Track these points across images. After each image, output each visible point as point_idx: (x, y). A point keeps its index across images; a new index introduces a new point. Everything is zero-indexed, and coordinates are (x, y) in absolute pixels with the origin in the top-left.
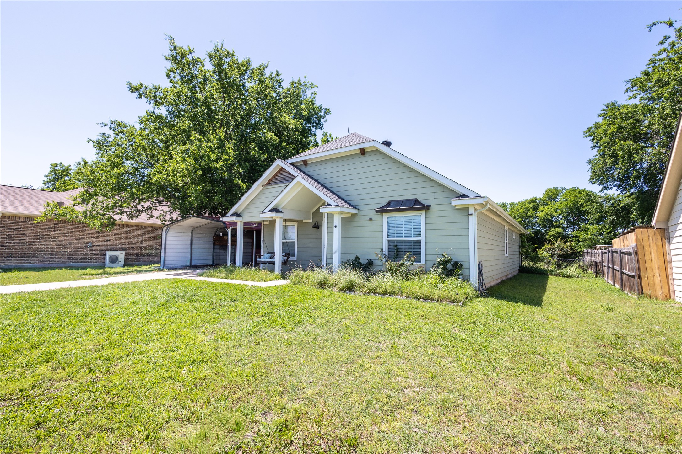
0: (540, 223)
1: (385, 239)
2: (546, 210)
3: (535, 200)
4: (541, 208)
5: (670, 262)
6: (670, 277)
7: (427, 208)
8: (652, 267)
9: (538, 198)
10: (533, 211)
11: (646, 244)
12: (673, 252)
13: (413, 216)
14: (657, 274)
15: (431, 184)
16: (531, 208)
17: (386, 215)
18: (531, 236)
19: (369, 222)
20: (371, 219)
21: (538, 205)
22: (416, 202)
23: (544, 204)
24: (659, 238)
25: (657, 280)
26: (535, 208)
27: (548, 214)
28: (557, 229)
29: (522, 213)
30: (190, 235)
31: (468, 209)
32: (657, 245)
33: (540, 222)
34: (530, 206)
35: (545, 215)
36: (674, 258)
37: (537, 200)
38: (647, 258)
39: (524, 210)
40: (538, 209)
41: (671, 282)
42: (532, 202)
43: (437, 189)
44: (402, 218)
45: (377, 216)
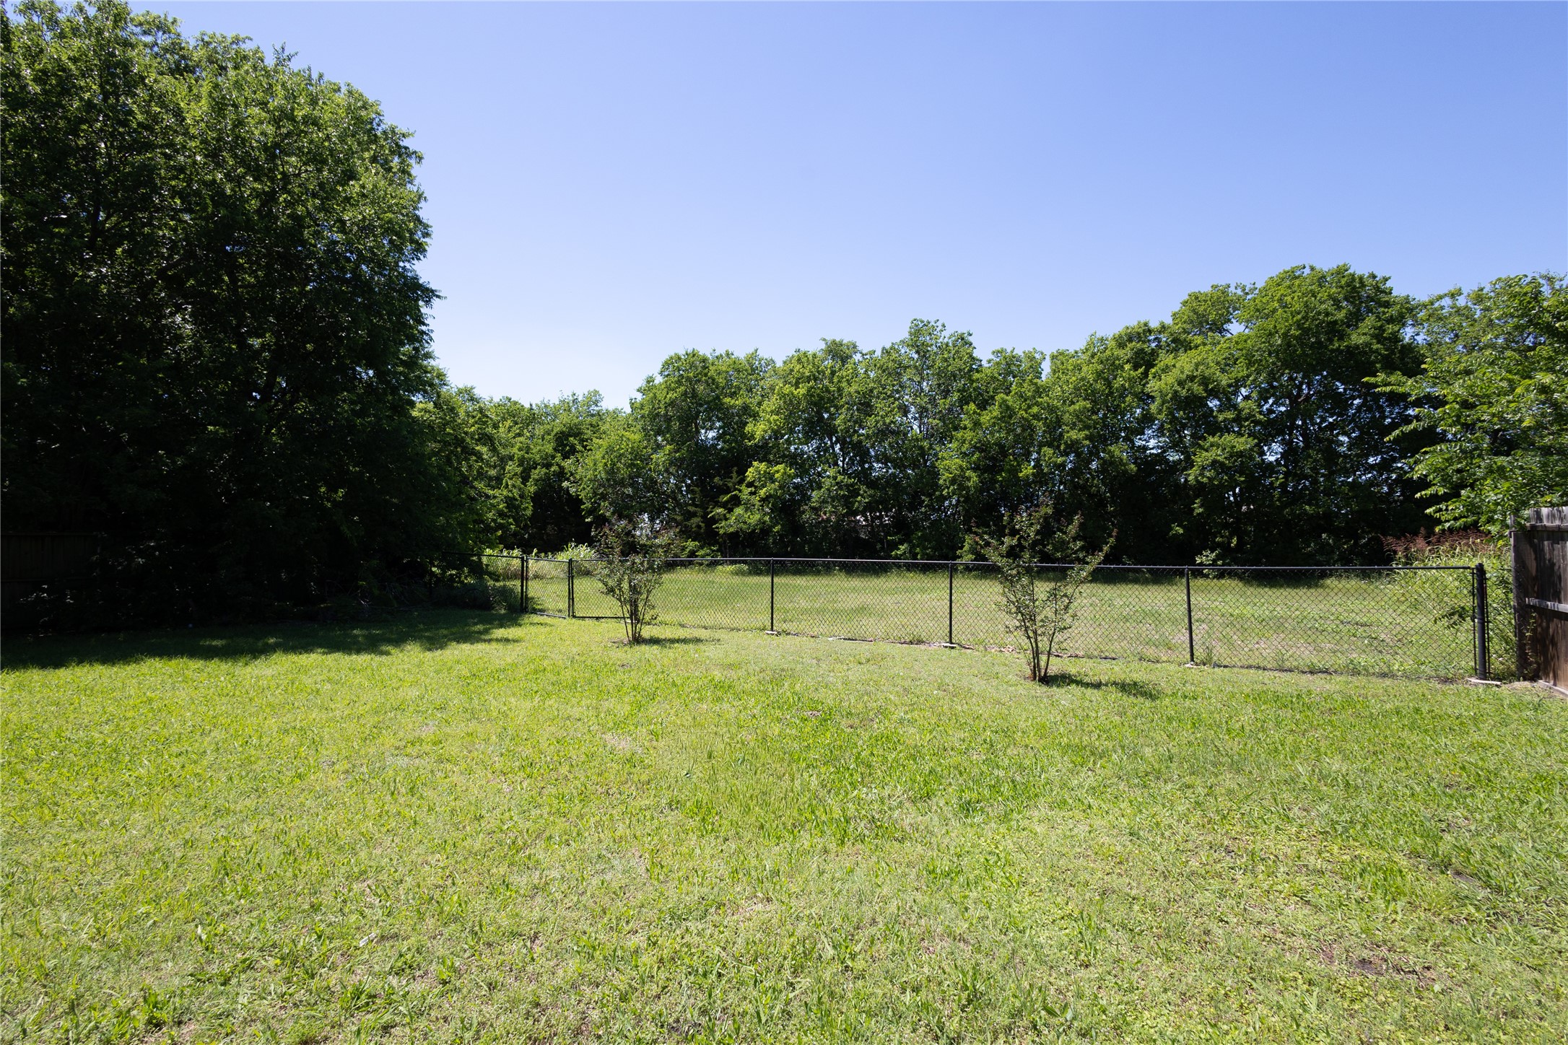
0: (1162, 417)
2: (1185, 363)
3: (1144, 333)
4: (1165, 359)
9: (1154, 325)
10: (1135, 368)
16: (1128, 361)
18: (1125, 472)
21: (1154, 353)
23: (1179, 344)
26: (1145, 361)
27: (1192, 378)
28: (1228, 439)
29: (1091, 378)
33: (1160, 412)
34: (1126, 353)
35: (1181, 383)
37: (1150, 331)
39: (1100, 367)
40: (1153, 366)
42: (1130, 340)
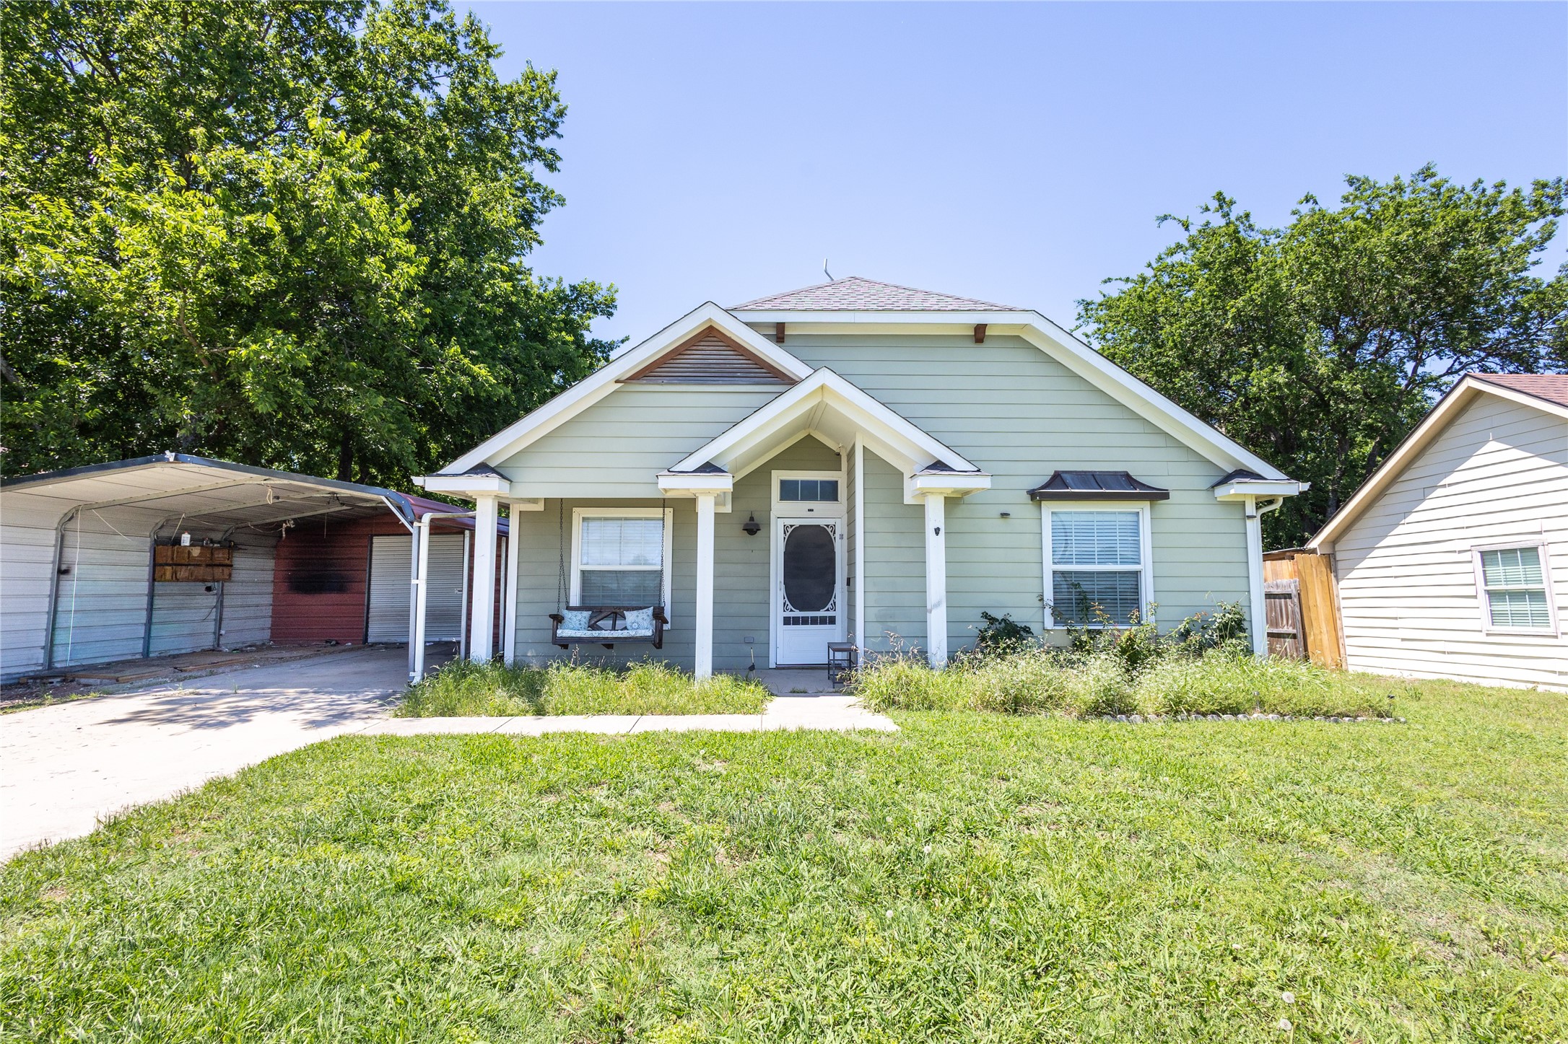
1: (1049, 567)
5: (1339, 609)
6: (1340, 634)
7: (1157, 496)
8: (1317, 618)
11: (1308, 579)
12: (1343, 594)
13: (1120, 513)
14: (1324, 630)
15: (1160, 441)
17: (1048, 507)
19: (1001, 521)
20: (1004, 515)
22: (1128, 479)
24: (1324, 569)
25: (1325, 637)
30: (52, 537)
31: (1243, 504)
32: (1322, 582)
36: (1343, 603)
38: (1311, 603)
41: (1341, 641)
43: (1173, 454)
44: (1090, 518)
45: (1023, 510)
